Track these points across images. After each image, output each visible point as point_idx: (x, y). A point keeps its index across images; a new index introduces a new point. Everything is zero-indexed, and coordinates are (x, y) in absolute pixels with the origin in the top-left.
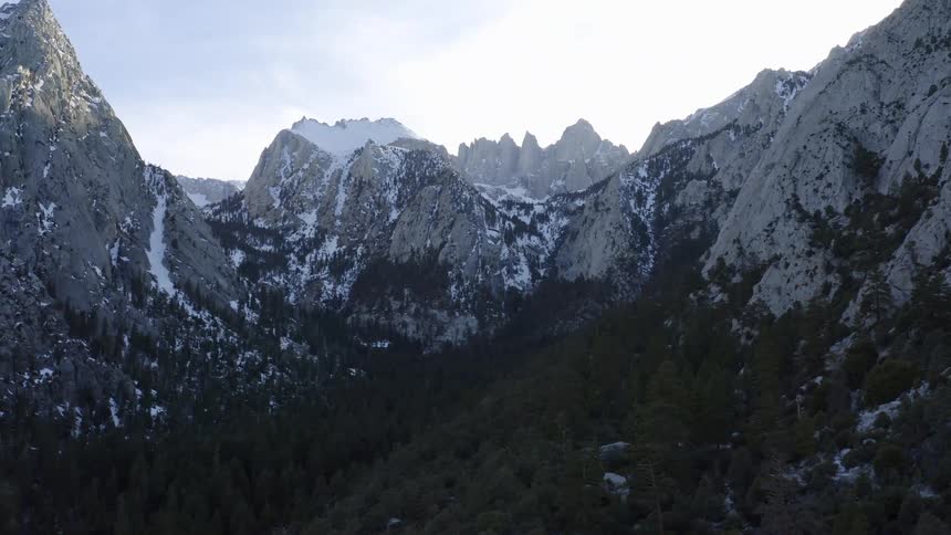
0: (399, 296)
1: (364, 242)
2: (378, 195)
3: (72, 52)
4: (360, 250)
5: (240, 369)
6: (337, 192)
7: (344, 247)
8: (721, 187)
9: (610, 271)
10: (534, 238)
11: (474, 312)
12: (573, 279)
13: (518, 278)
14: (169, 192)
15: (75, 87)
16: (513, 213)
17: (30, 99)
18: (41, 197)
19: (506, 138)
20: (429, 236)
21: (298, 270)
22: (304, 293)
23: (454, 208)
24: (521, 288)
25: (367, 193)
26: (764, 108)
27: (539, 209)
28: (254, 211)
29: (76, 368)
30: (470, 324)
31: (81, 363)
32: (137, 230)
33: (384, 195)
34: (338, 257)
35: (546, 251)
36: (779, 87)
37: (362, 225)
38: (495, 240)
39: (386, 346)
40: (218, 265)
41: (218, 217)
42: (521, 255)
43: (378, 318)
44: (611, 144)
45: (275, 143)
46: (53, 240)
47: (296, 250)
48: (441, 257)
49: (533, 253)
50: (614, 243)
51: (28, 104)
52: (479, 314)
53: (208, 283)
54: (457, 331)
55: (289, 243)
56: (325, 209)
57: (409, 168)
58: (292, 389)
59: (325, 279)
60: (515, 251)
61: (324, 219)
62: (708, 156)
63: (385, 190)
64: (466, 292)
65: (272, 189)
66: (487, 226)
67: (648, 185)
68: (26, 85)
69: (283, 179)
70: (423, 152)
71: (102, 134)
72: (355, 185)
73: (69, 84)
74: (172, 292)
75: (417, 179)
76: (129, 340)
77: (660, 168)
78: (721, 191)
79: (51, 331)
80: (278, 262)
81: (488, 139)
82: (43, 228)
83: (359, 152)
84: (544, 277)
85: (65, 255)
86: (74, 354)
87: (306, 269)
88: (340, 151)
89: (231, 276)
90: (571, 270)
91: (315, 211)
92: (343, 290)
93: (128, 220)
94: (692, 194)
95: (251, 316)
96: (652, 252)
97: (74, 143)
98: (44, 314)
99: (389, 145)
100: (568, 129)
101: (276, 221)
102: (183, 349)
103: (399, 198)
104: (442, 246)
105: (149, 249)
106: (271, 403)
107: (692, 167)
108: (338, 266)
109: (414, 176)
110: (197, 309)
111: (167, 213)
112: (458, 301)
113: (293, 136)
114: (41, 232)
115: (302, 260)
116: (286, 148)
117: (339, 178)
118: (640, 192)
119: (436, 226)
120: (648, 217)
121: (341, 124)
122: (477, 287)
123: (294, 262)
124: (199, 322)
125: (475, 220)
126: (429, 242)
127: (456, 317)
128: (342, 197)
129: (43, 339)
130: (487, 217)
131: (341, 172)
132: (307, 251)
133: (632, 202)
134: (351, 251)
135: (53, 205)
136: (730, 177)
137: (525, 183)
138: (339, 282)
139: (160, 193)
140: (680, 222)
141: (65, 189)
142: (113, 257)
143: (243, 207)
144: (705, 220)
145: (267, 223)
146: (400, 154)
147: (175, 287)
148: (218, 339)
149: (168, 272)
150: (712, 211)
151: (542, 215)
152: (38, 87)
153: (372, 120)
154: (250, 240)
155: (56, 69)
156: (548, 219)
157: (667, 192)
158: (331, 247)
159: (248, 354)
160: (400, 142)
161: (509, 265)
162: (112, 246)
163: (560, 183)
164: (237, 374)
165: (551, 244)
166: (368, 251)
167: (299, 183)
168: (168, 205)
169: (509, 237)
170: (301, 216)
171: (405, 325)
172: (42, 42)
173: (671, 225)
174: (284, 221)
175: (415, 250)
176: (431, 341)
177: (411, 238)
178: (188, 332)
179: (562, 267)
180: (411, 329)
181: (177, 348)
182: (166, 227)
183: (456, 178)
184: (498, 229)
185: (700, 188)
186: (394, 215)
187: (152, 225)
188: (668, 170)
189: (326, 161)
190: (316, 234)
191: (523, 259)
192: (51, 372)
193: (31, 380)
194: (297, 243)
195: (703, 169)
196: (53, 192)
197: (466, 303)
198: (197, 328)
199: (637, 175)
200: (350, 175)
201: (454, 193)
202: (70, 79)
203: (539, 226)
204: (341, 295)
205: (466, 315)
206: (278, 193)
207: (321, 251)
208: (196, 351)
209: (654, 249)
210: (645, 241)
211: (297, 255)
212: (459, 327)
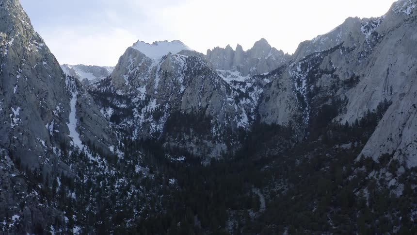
0: (188, 133)
1: (169, 102)
2: (174, 79)
3: (28, 21)
4: (167, 106)
5: (117, 191)
6: (155, 77)
7: (159, 104)
8: (338, 78)
9: (290, 122)
10: (248, 100)
11: (224, 141)
12: (270, 123)
13: (242, 121)
14: (78, 90)
15: (30, 39)
16: (237, 87)
17: (6, 50)
18: (12, 104)
19: (228, 47)
20: (200, 101)
21: (138, 117)
22: (142, 129)
23: (211, 87)
24: (244, 127)
25: (170, 78)
26: (356, 39)
27: (249, 85)
28: (116, 86)
29: (32, 212)
30: (223, 149)
31: (35, 209)
32: (62, 113)
33: (177, 79)
34: (157, 109)
35: (254, 106)
36: (363, 29)
37: (168, 94)
38: (231, 103)
39: (183, 159)
40: (103, 128)
41: (100, 89)
42: (243, 108)
43: (179, 144)
44: (276, 49)
45: (125, 54)
46: (19, 130)
47: (137, 106)
48: (207, 113)
49: (248, 107)
50: (290, 107)
51: (5, 53)
52: (227, 142)
53: (99, 139)
54: (217, 152)
55: (133, 103)
56: (150, 86)
57: (188, 66)
58: (144, 200)
59: (151, 122)
60: (240, 107)
61: (150, 90)
62: (330, 62)
63: (178, 77)
64: (220, 130)
65: (124, 76)
66: (227, 96)
67: (302, 75)
68: (4, 43)
69: (130, 71)
70: (194, 58)
71: (44, 63)
72: (163, 74)
73: (27, 37)
74: (81, 147)
75: (193, 71)
76: (60, 180)
77: (307, 67)
78: (339, 80)
79: (17, 191)
80: (128, 113)
81: (220, 47)
82: (14, 123)
83: (164, 58)
84: (254, 120)
85: (25, 137)
86: (30, 204)
87: (142, 117)
88: (155, 57)
89: (109, 133)
90: (268, 117)
91: (145, 86)
92: (160, 127)
93: (58, 108)
94: (325, 81)
95: (120, 154)
96: (308, 111)
97: (30, 71)
98: (13, 181)
99: (178, 53)
100: (256, 42)
101: (127, 92)
102: (87, 182)
103: (184, 80)
104: (207, 107)
105: (69, 123)
106: (134, 211)
107: (322, 67)
108: (157, 115)
109: (191, 70)
110: (94, 156)
111: (77, 103)
112: (217, 136)
113: (134, 50)
114: (12, 126)
115: (140, 112)
116: (131, 56)
117: (156, 70)
118: (299, 79)
119: (203, 96)
120: (304, 92)
121: (155, 43)
122: (225, 128)
123: (136, 113)
124: (95, 163)
125: (221, 93)
126: (200, 104)
127: (216, 144)
128: (157, 80)
129: (13, 197)
130: (227, 91)
131: (156, 67)
132: (142, 107)
133: (296, 84)
134: (162, 107)
135: (19, 108)
136: (343, 73)
137: (239, 69)
138: (158, 123)
139: (73, 91)
140: (320, 95)
141: (25, 99)
142: (51, 131)
143: (111, 84)
144: (333, 95)
145: (123, 92)
146: (184, 59)
147: (82, 144)
148: (105, 173)
149: (79, 135)
150: (336, 91)
151: (251, 88)
152: (10, 43)
153: (169, 41)
154: (115, 102)
155: (20, 32)
156: (254, 90)
157: (311, 79)
158: (153, 105)
159: (121, 180)
160: (183, 52)
161: (238, 115)
162: (50, 124)
163: (254, 68)
164: (116, 194)
165: (256, 103)
166: (171, 107)
167: (137, 73)
168: (77, 98)
169: (237, 100)
170: (138, 89)
171: (192, 148)
172: (13, 18)
173: (315, 96)
174: (131, 91)
175: (194, 107)
176: (205, 157)
177: (191, 102)
178: (90, 170)
179: (263, 116)
180: (195, 150)
181: (85, 181)
182: (77, 110)
183: (211, 71)
184: (232, 97)
185: (328, 78)
186: (182, 89)
187: (70, 109)
188: (311, 68)
189: (149, 62)
190: (146, 98)
191: (244, 111)
192: (18, 217)
193: (7, 226)
194: (137, 103)
195: (328, 68)
196: (19, 101)
197: (220, 137)
198: (94, 167)
199: (296, 71)
200: (161, 69)
201: (211, 79)
202: (27, 35)
203: (249, 93)
204: (159, 130)
205: (220, 143)
206: (127, 78)
207: (148, 107)
208: (94, 181)
209: (309, 109)
210: (304, 106)
211: (137, 109)
212: (218, 150)
